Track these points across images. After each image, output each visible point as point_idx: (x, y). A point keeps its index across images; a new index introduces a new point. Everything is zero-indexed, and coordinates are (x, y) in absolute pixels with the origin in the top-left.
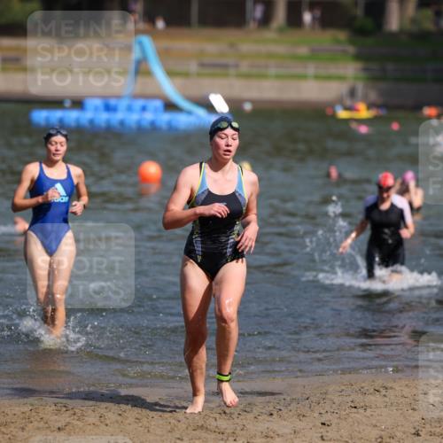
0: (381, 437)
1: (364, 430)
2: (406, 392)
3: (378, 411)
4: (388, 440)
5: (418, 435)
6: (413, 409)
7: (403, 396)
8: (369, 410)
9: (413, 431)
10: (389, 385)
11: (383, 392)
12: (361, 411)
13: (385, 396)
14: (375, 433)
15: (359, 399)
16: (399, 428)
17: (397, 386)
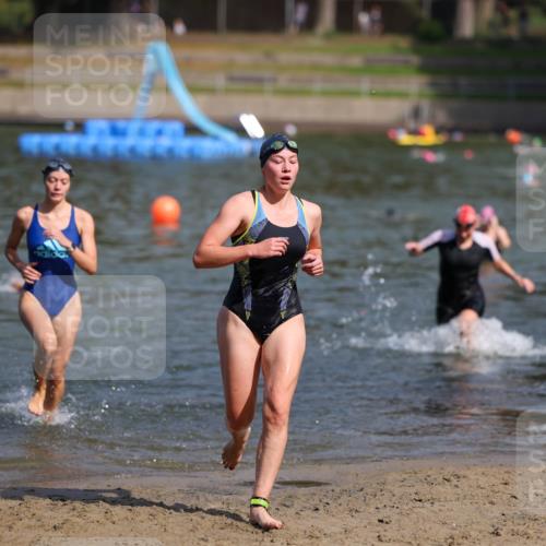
0: (452, 537)
1: (430, 528)
2: (483, 481)
3: (448, 505)
4: (460, 541)
5: (498, 534)
6: (492, 503)
7: (479, 487)
8: (437, 504)
9: (492, 530)
10: (462, 473)
11: (454, 481)
12: (428, 505)
13: (456, 486)
14: (444, 532)
15: (424, 490)
16: (474, 526)
17: (471, 474)
